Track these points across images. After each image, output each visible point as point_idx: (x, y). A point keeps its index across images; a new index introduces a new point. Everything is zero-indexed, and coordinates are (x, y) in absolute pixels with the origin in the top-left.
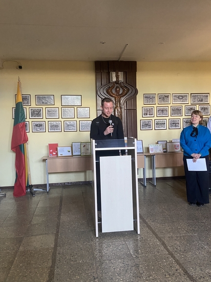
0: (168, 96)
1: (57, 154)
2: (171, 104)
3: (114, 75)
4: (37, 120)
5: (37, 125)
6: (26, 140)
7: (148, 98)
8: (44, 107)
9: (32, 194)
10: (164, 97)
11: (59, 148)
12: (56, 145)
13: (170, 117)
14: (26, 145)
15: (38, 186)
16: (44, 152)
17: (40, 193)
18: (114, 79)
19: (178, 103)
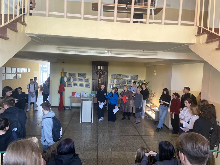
1: (75, 96)
2: (122, 78)
3: (99, 67)
4: (69, 82)
5: (68, 84)
6: (64, 90)
7: (113, 76)
8: (72, 77)
9: (65, 110)
10: (119, 76)
11: (76, 94)
12: (75, 92)
13: (121, 84)
14: (64, 92)
15: (67, 107)
16: (71, 94)
17: (68, 110)
19: (125, 79)
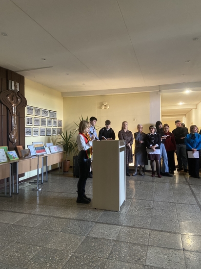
0: (39, 110)
2: (41, 116)
3: (13, 84)
7: (30, 109)
10: (38, 111)
13: (40, 127)
18: (13, 88)
19: (44, 116)
